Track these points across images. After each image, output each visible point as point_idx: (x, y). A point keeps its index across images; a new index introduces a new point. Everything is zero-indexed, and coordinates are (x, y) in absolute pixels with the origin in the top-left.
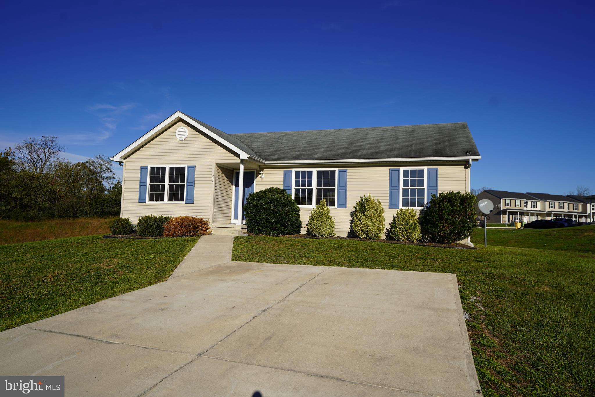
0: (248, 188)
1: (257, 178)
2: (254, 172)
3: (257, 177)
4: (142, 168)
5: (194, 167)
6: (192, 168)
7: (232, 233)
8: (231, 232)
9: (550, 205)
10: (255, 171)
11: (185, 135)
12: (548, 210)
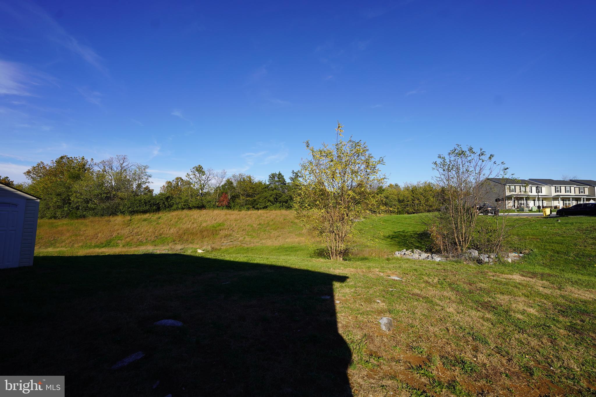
9: (557, 190)
12: (554, 194)
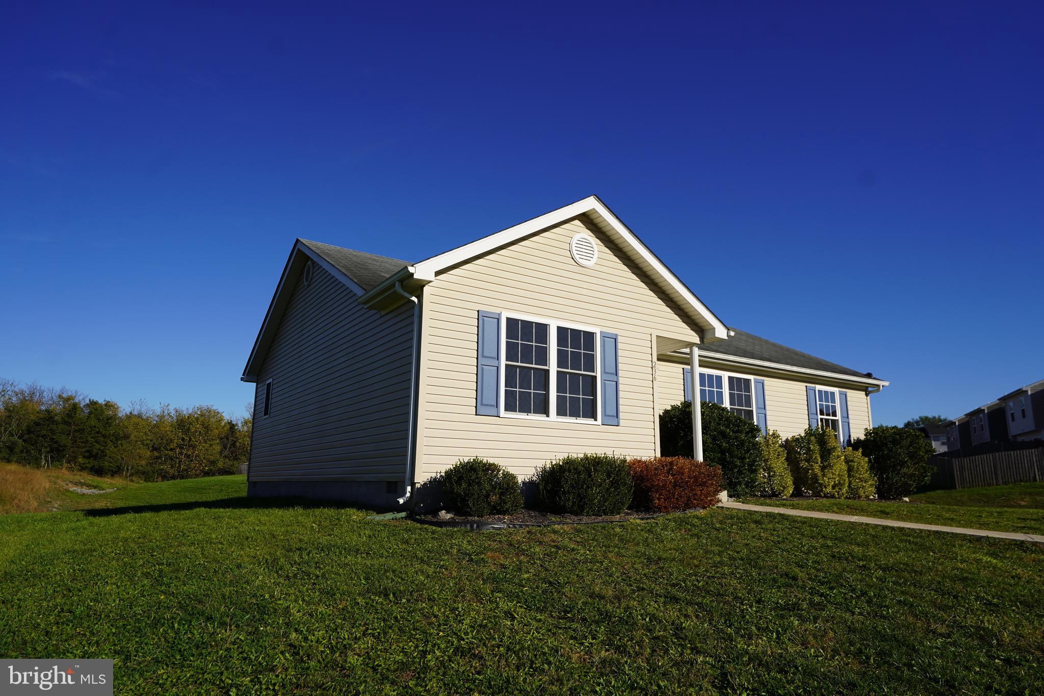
4: (483, 317)
5: (615, 338)
6: (611, 342)
11: (592, 256)
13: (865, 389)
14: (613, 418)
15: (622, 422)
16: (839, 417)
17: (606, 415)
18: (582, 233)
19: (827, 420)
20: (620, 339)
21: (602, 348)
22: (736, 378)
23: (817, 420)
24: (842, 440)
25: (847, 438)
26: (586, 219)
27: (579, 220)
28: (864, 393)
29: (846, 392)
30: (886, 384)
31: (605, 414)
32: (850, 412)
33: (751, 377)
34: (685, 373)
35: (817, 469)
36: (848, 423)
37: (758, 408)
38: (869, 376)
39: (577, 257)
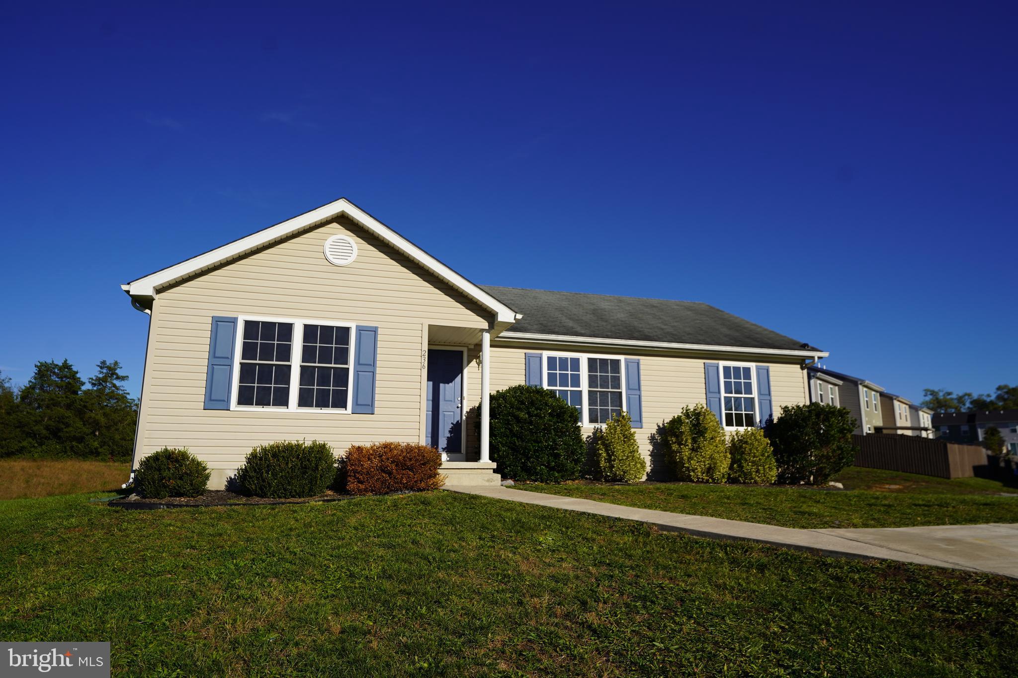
0: (446, 385)
1: (471, 365)
2: (462, 352)
3: (469, 362)
4: (217, 322)
5: (375, 330)
6: (369, 334)
7: (488, 481)
8: (486, 479)
10: (465, 350)
11: (350, 255)
13: (800, 361)
14: (366, 406)
15: (376, 410)
16: (755, 394)
17: (357, 405)
18: (339, 234)
19: (737, 400)
20: (380, 331)
21: (358, 341)
22: (600, 359)
23: (720, 399)
24: (758, 420)
25: (766, 417)
26: (343, 219)
27: (337, 223)
28: (799, 366)
29: (768, 367)
30: (825, 354)
31: (356, 403)
32: (772, 389)
33: (622, 358)
34: (527, 358)
35: (686, 452)
36: (770, 401)
37: (629, 389)
38: (804, 347)
39: (330, 258)
